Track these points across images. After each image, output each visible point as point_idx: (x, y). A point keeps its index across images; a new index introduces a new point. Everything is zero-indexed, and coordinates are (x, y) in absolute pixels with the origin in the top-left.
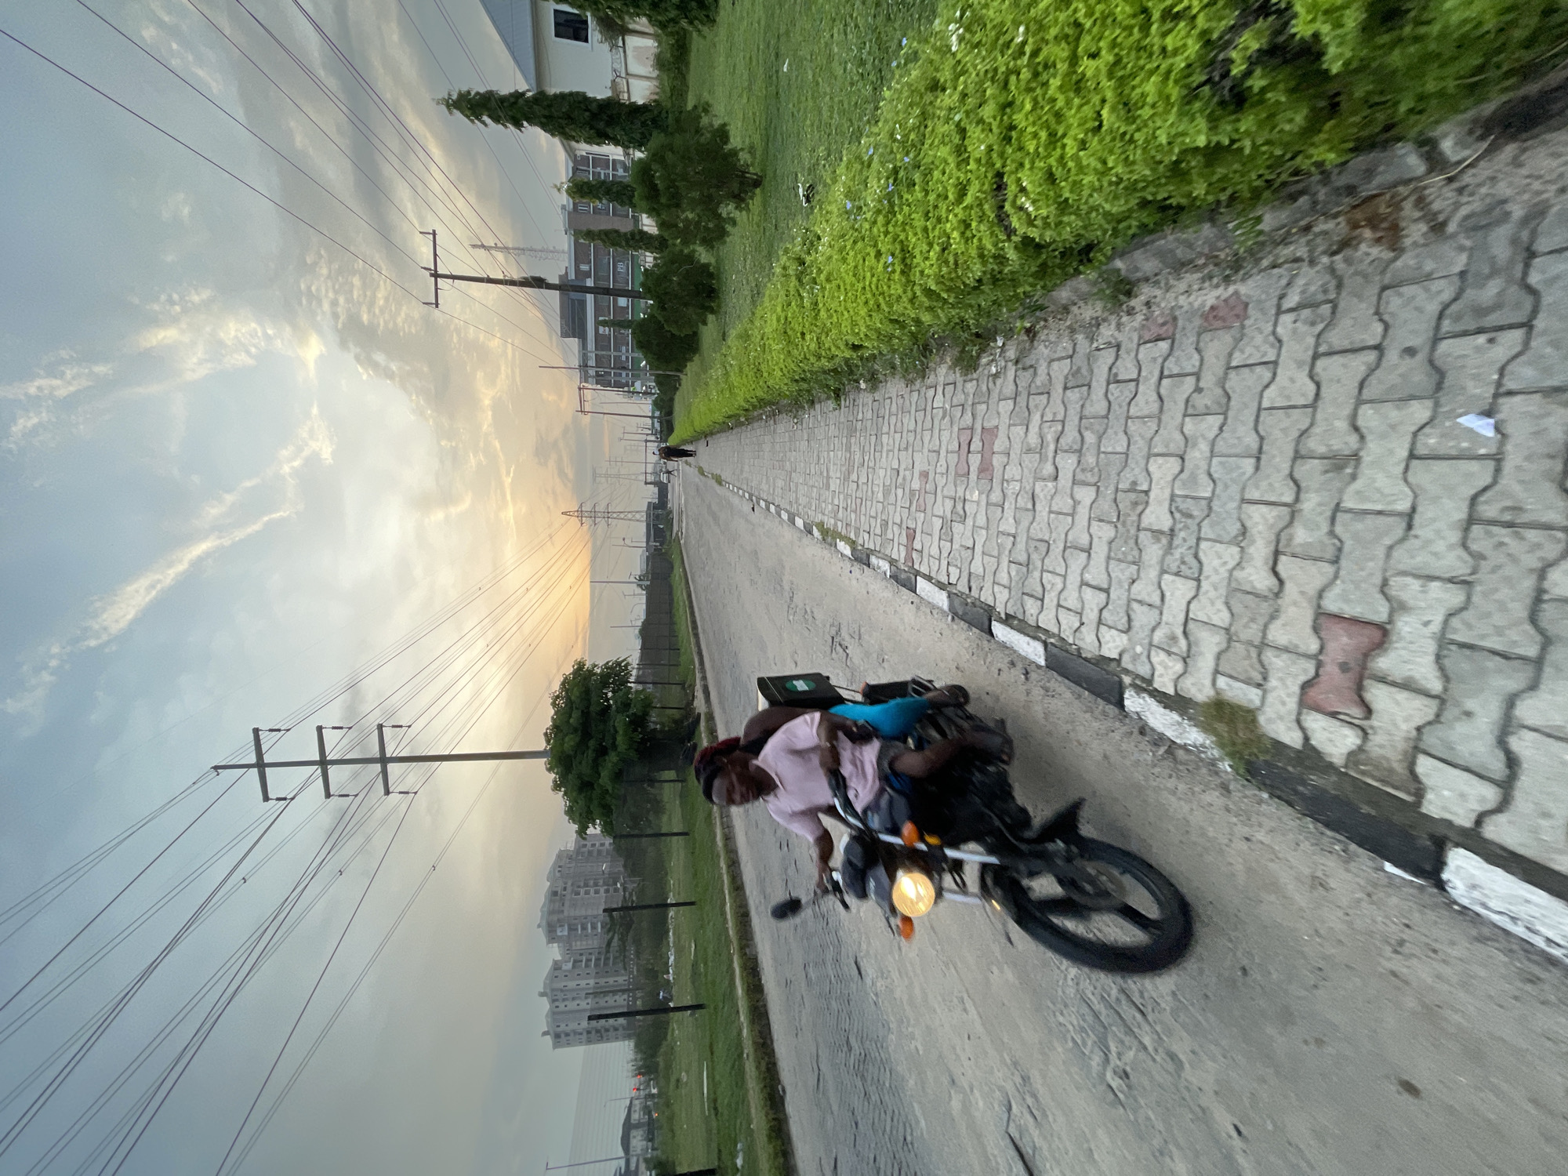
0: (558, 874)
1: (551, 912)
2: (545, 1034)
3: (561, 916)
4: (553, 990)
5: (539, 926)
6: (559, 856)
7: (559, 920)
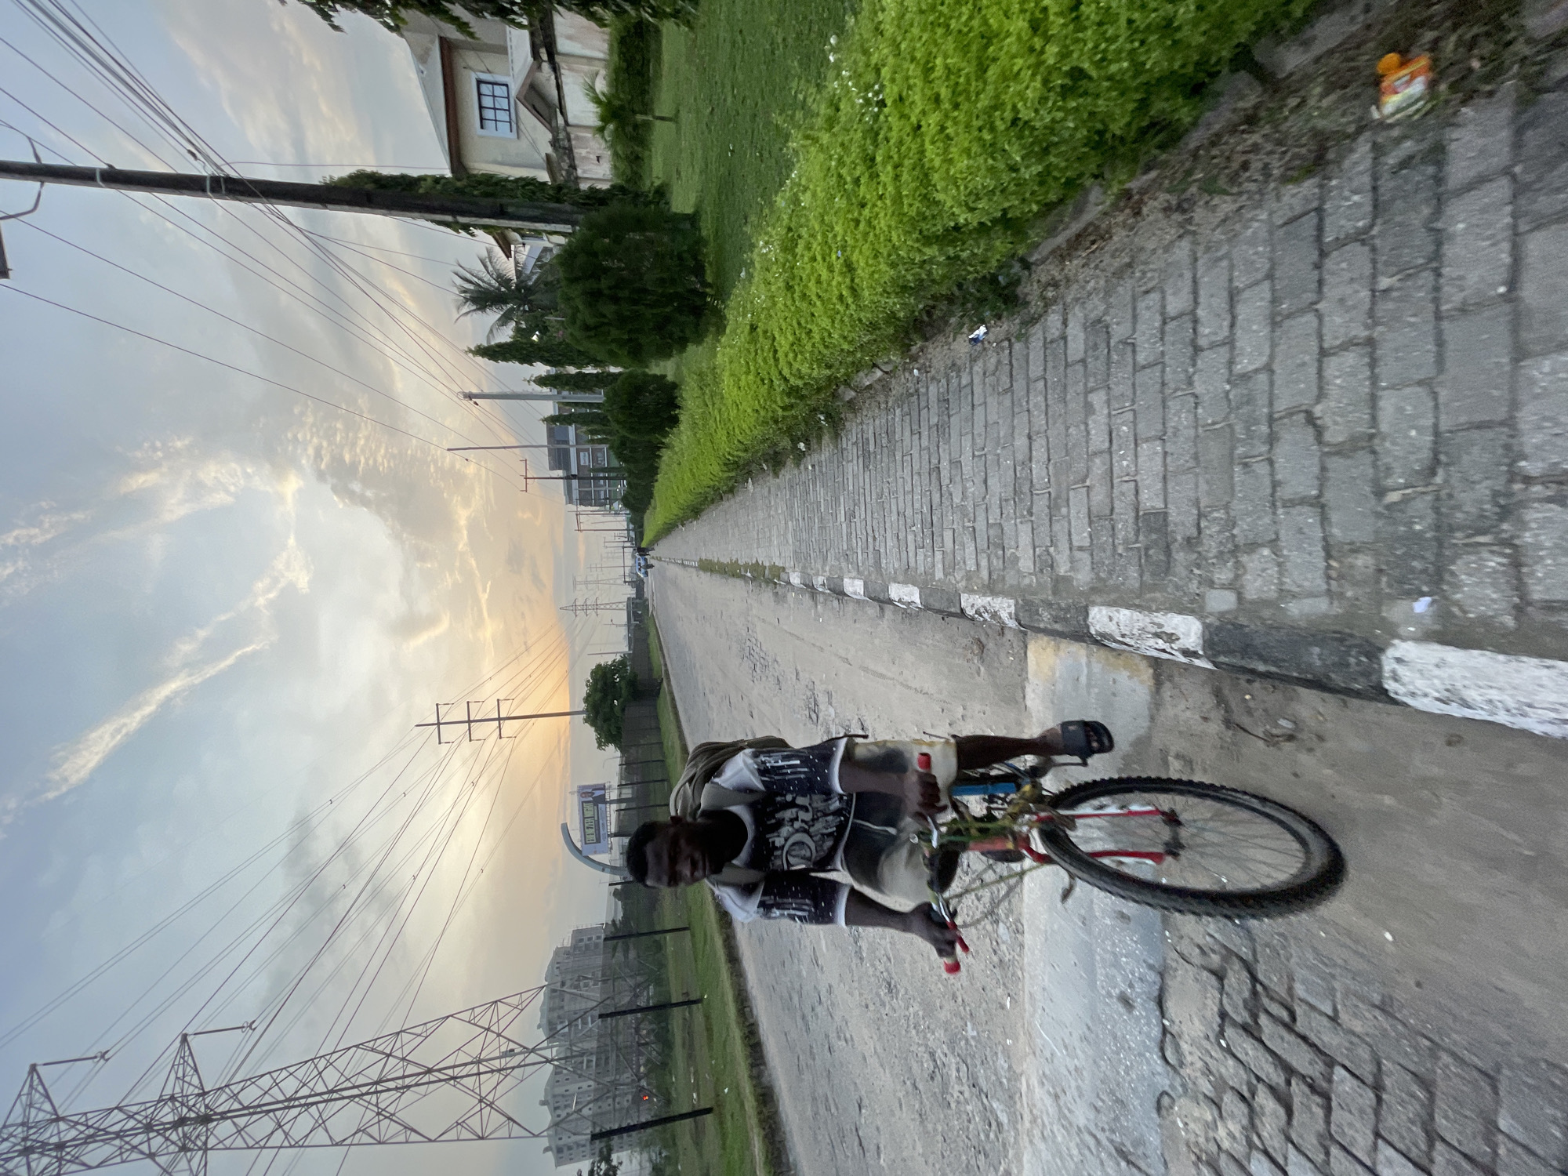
0: (557, 972)
1: (551, 1010)
2: (546, 1150)
3: (561, 1012)
4: (554, 1096)
5: (539, 1027)
6: (557, 952)
7: (559, 1017)
